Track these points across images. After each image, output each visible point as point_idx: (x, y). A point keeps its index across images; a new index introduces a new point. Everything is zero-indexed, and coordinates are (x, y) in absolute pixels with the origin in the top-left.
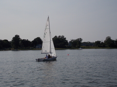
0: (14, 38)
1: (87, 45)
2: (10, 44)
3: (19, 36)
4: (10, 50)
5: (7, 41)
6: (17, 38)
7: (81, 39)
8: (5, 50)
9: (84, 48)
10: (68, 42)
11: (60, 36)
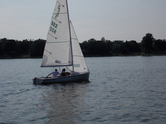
0: (144, 38)
2: (140, 46)
3: (151, 35)
4: (139, 55)
5: (134, 42)
6: (148, 38)
8: (132, 55)
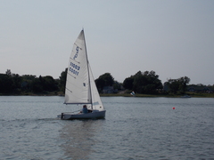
1: (198, 91)
7: (187, 79)
9: (193, 96)
10: (163, 83)
11: (147, 72)
